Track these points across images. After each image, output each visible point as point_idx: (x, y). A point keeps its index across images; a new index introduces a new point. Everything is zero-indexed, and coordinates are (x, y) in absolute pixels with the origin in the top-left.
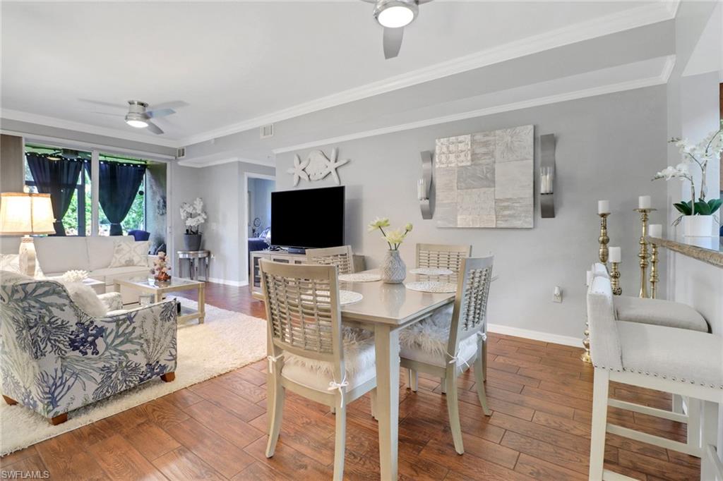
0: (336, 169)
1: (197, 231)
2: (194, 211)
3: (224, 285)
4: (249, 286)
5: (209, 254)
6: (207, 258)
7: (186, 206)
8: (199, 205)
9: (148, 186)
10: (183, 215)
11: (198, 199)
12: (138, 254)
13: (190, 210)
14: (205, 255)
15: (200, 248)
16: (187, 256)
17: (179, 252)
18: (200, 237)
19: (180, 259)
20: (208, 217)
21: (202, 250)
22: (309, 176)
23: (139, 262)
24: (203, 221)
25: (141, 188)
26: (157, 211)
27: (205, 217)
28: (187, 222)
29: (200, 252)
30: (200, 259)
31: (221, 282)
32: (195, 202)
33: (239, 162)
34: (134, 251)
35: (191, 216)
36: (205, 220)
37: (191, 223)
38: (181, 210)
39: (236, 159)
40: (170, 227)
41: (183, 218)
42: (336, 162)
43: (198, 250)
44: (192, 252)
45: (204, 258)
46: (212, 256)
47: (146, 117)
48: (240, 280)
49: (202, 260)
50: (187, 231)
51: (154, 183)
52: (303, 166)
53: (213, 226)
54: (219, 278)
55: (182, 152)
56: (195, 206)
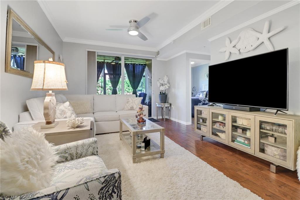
0: (269, 38)
1: (165, 93)
2: (164, 83)
3: (178, 123)
4: (192, 125)
5: (171, 105)
6: (170, 107)
7: (160, 80)
8: (166, 79)
9: (147, 73)
10: (159, 84)
11: (165, 76)
12: (136, 104)
13: (162, 82)
14: (169, 105)
15: (166, 102)
16: (160, 106)
17: (157, 103)
18: (167, 95)
19: (157, 107)
20: (170, 86)
21: (168, 103)
22: (239, 50)
23: (136, 108)
24: (168, 88)
25: (144, 74)
26: (150, 84)
27: (169, 86)
28: (160, 88)
29: (166, 104)
30: (166, 107)
31: (177, 121)
32: (164, 78)
33: (187, 53)
34: (134, 102)
35: (162, 85)
36: (169, 87)
37: (162, 88)
38: (158, 82)
39: (185, 52)
40: (153, 91)
41: (158, 86)
42: (269, 32)
43: (165, 103)
44: (162, 104)
45: (168, 107)
46: (172, 106)
47: (137, 28)
48: (187, 121)
49: (167, 108)
50: (160, 92)
51: (149, 72)
52: (233, 43)
53: (173, 90)
54: (176, 118)
55: (158, 53)
56: (164, 80)
